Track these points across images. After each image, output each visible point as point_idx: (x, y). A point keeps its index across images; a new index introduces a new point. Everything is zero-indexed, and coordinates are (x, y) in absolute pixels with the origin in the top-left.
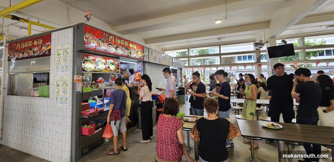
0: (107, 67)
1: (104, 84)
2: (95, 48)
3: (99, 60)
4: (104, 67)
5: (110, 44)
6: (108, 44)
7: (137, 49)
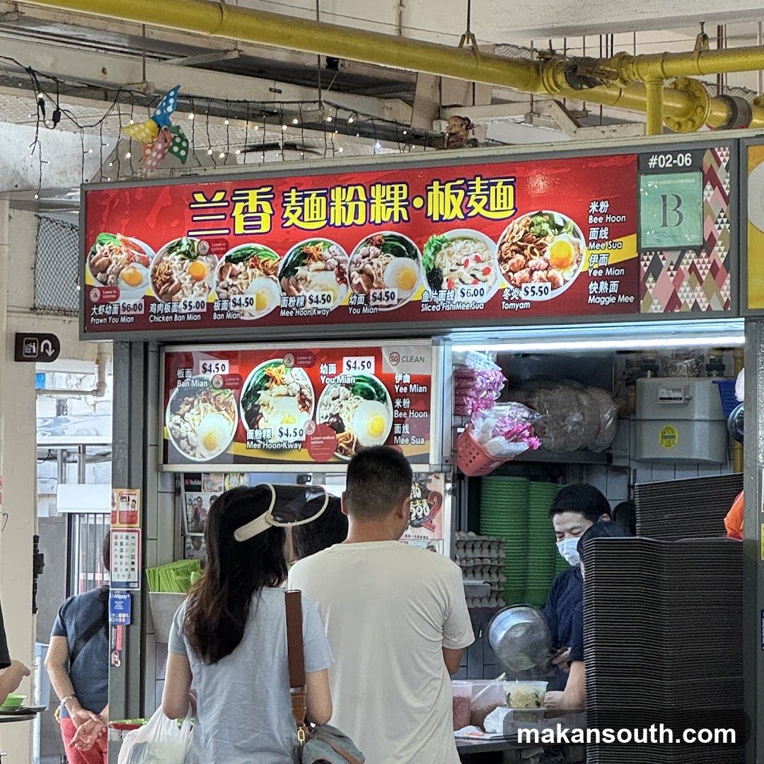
5: (236, 261)
6: (229, 259)
7: (517, 212)
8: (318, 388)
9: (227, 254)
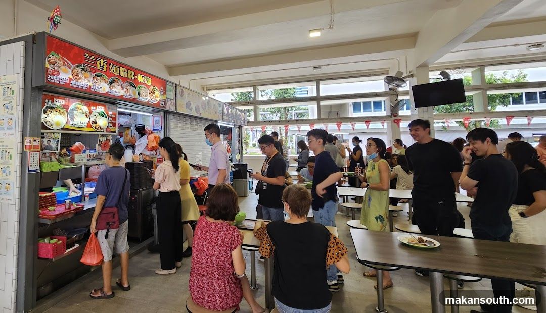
0: (91, 121)
1: (84, 156)
2: (68, 82)
3: (76, 107)
4: (85, 120)
5: (98, 76)
6: (95, 75)
7: (152, 85)
8: (91, 112)
9: (95, 73)
